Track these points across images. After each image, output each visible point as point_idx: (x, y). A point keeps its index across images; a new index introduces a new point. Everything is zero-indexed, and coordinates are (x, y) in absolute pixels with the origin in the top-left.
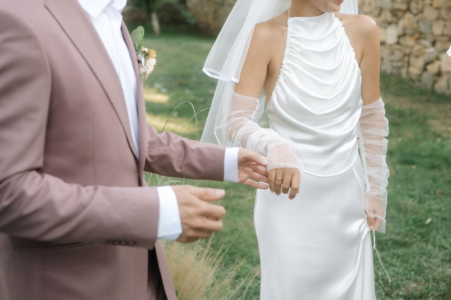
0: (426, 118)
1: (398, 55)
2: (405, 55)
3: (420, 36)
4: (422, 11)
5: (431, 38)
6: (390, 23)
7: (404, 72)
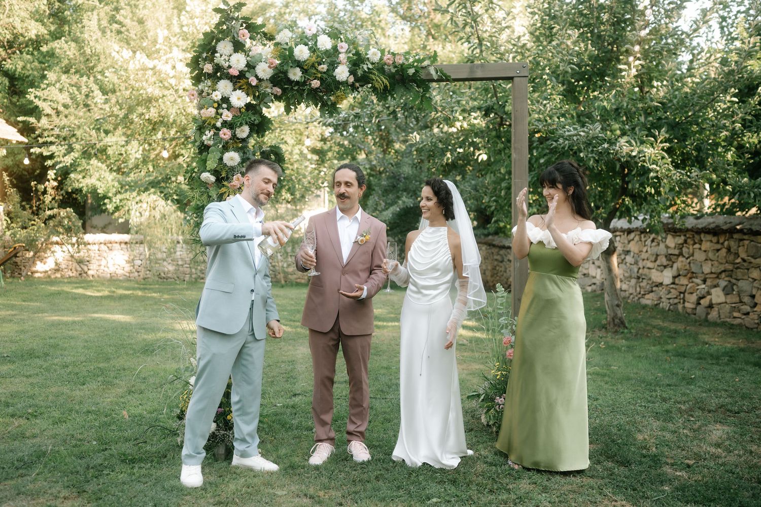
0: (697, 334)
1: (674, 293)
2: (681, 293)
3: (692, 275)
4: (693, 255)
5: (703, 277)
6: (665, 267)
7: (680, 307)
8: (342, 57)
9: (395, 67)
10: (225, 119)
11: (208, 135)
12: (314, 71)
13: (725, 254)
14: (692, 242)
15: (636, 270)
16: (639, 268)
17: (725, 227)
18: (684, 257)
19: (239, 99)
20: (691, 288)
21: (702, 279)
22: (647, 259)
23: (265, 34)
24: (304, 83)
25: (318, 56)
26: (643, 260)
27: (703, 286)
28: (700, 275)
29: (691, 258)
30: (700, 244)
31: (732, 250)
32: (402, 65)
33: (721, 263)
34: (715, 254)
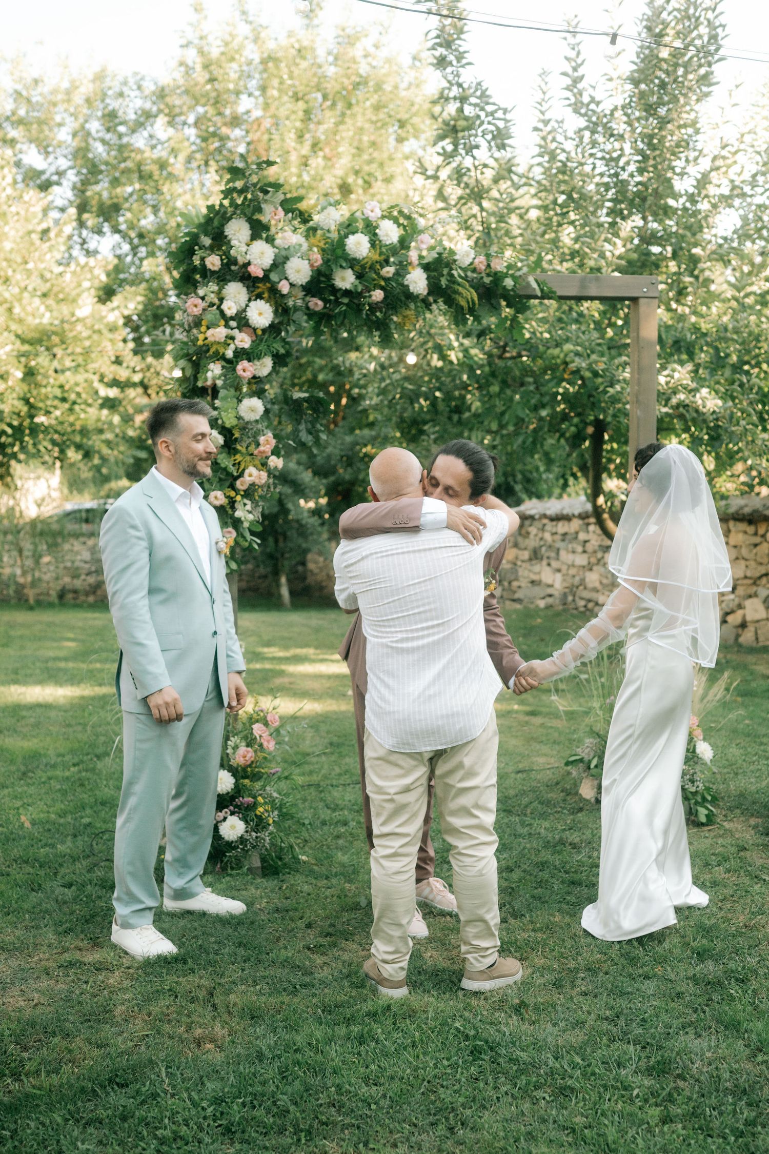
8: (413, 255)
9: (488, 275)
10: (241, 345)
11: (215, 370)
12: (374, 276)
19: (260, 314)
23: (301, 214)
24: (360, 295)
25: (381, 254)
32: (496, 273)
33: (761, 564)
34: (751, 551)
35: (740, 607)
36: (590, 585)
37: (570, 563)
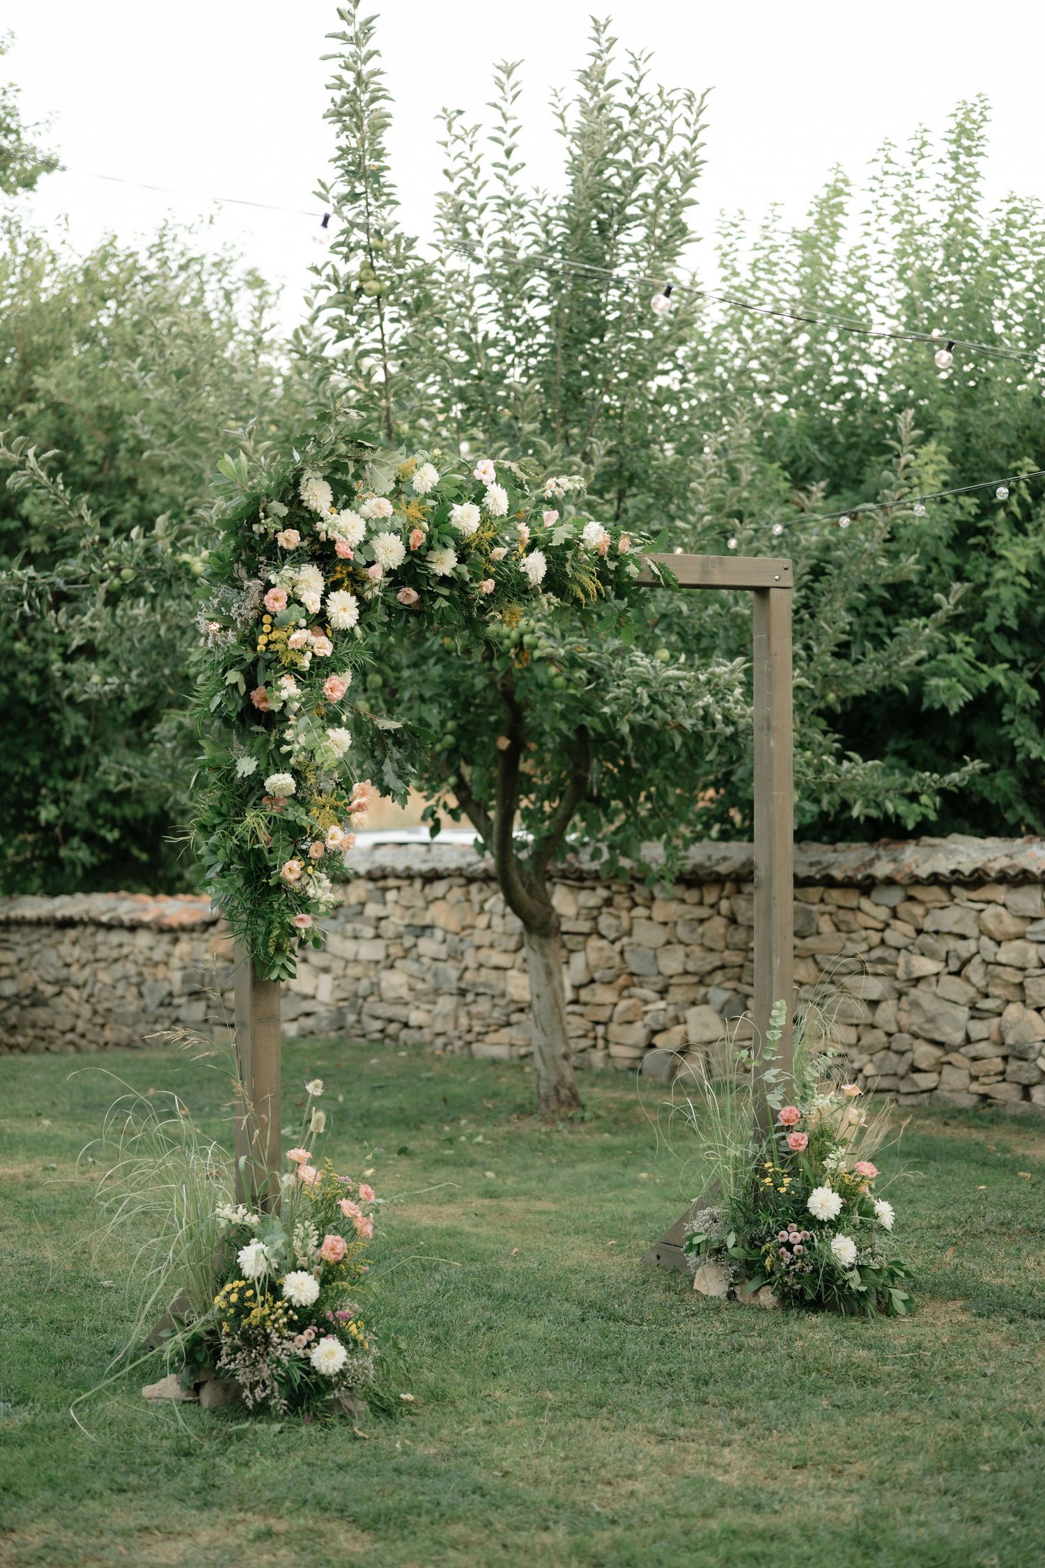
3: (630, 980)
5: (657, 983)
13: (722, 930)
14: (627, 903)
15: (454, 974)
16: (466, 969)
17: (723, 869)
18: (602, 937)
20: (628, 1009)
21: (659, 987)
22: (492, 946)
26: (479, 948)
27: (662, 1004)
28: (653, 979)
29: (625, 940)
30: (649, 908)
31: (740, 919)
33: (711, 950)
34: (694, 930)
35: (677, 1021)
36: (389, 994)
37: (350, 956)
